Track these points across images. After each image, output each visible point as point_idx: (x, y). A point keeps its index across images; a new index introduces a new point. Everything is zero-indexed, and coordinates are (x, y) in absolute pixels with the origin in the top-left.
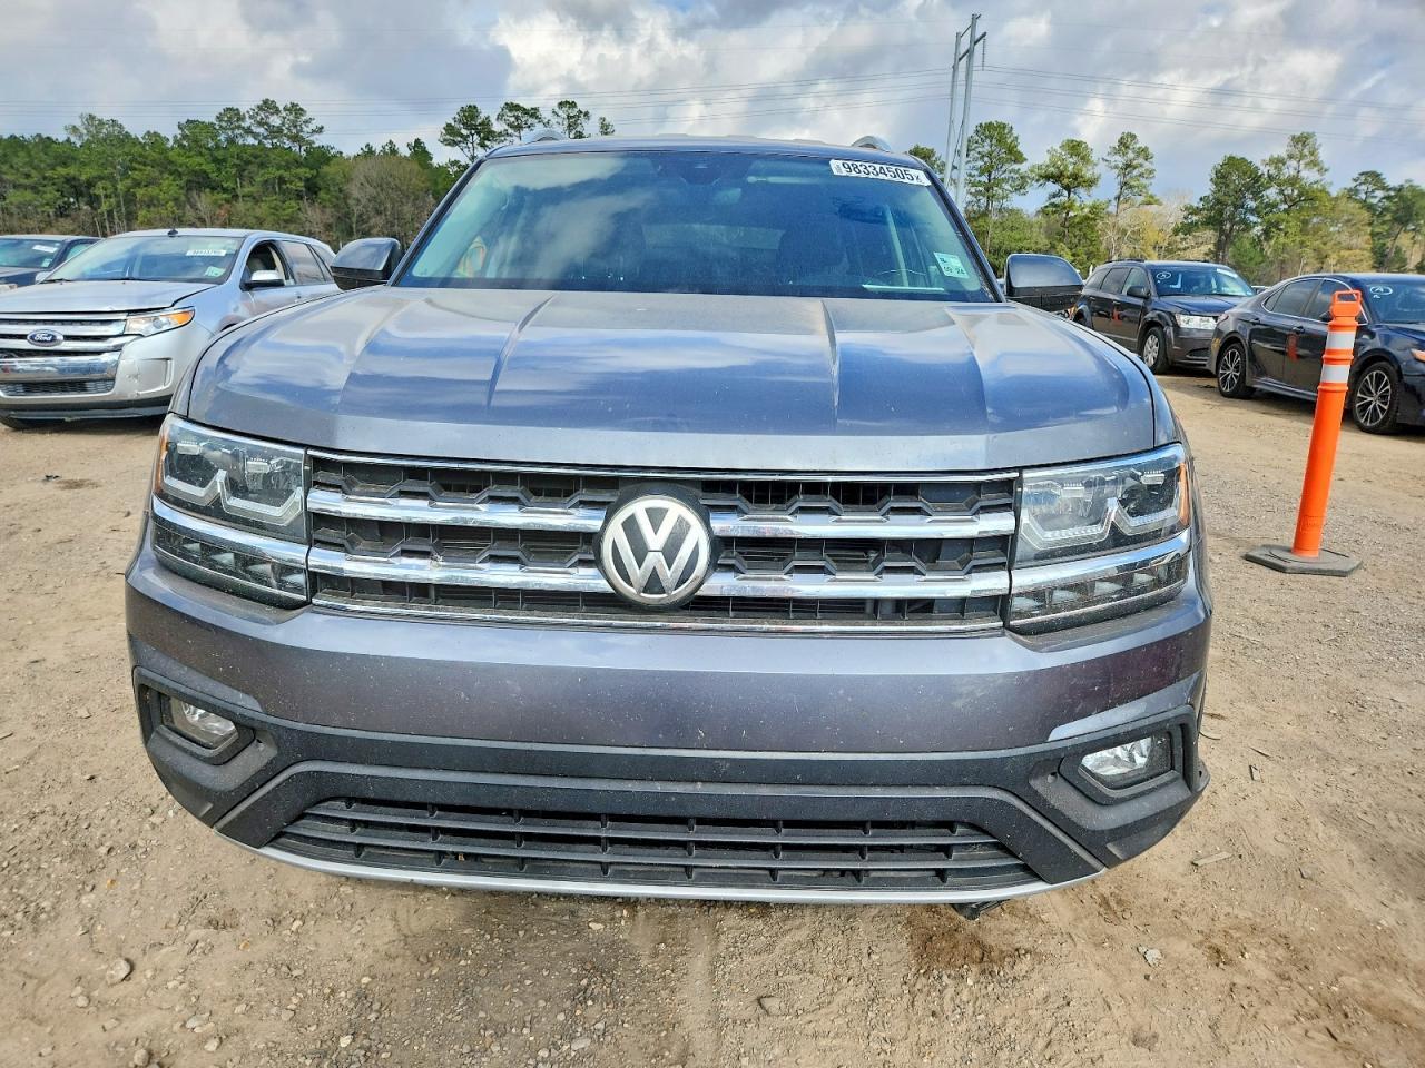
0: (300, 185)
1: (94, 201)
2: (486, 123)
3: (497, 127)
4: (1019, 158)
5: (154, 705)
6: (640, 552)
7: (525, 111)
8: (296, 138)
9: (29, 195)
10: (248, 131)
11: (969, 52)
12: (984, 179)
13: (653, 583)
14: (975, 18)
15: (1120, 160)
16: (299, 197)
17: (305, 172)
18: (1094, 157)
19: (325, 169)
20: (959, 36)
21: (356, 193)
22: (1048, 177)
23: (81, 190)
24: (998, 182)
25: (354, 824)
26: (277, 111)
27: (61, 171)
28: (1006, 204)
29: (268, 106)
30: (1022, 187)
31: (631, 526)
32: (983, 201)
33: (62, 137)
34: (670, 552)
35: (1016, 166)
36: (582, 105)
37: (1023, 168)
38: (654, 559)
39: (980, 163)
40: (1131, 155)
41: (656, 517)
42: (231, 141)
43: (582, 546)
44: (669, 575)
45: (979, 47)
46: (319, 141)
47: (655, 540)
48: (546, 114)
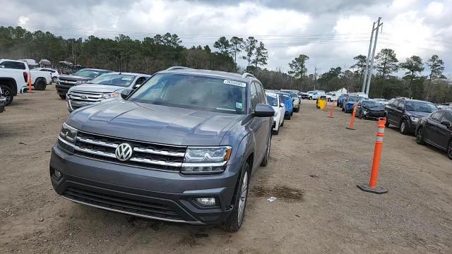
0: (173, 56)
1: (119, 57)
2: (227, 42)
3: (230, 43)
4: (396, 61)
5: (52, 171)
6: (121, 152)
7: (239, 39)
8: (173, 43)
9: (103, 54)
10: (162, 41)
11: (377, 29)
12: (383, 66)
13: (122, 157)
14: (380, 18)
15: (432, 63)
16: (173, 59)
17: (175, 53)
18: (422, 62)
19: (181, 52)
20: (374, 23)
21: (188, 59)
22: (405, 67)
23: (117, 53)
24: (388, 68)
25: (74, 192)
26: (170, 36)
27: (112, 48)
28: (390, 74)
29: (168, 35)
30: (396, 69)
31: (120, 147)
32: (382, 73)
33: (114, 40)
34: (125, 152)
35: (394, 63)
36: (255, 38)
37: (397, 64)
38: (123, 153)
39: (382, 61)
40: (436, 62)
41: (124, 146)
42: (157, 43)
43: (113, 150)
44: (125, 156)
45: (380, 27)
46: (180, 45)
47: (124, 150)
48: (245, 40)
